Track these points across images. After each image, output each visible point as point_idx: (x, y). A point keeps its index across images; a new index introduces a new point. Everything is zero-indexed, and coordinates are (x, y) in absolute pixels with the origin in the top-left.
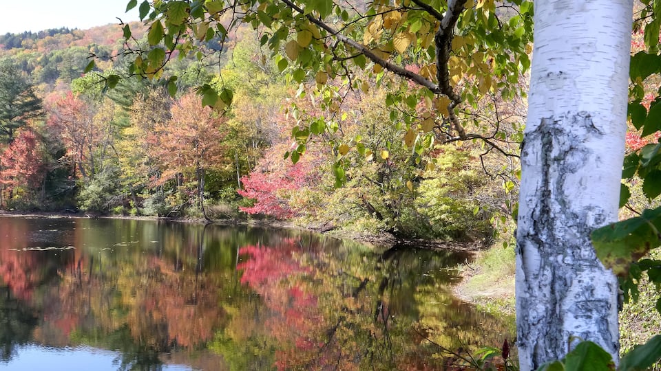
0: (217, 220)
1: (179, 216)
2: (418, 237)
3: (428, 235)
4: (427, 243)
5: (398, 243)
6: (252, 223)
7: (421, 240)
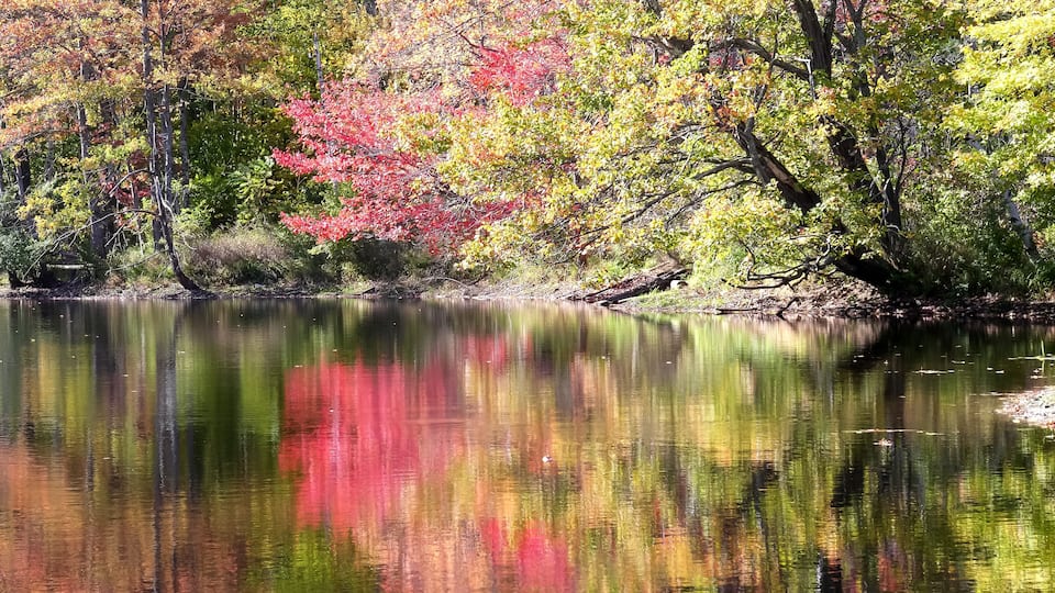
0: (227, 289)
1: (87, 281)
2: (978, 287)
3: (1016, 275)
4: (1008, 307)
5: (893, 320)
6: (357, 295)
7: (990, 298)
